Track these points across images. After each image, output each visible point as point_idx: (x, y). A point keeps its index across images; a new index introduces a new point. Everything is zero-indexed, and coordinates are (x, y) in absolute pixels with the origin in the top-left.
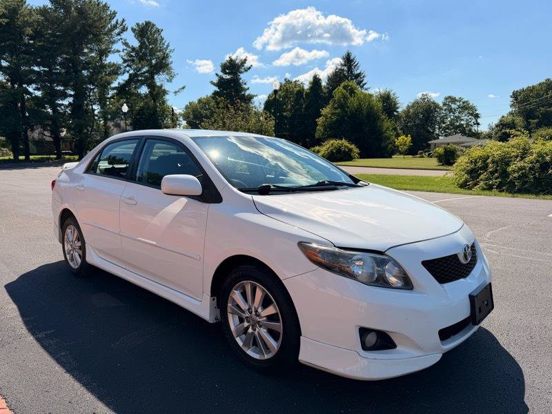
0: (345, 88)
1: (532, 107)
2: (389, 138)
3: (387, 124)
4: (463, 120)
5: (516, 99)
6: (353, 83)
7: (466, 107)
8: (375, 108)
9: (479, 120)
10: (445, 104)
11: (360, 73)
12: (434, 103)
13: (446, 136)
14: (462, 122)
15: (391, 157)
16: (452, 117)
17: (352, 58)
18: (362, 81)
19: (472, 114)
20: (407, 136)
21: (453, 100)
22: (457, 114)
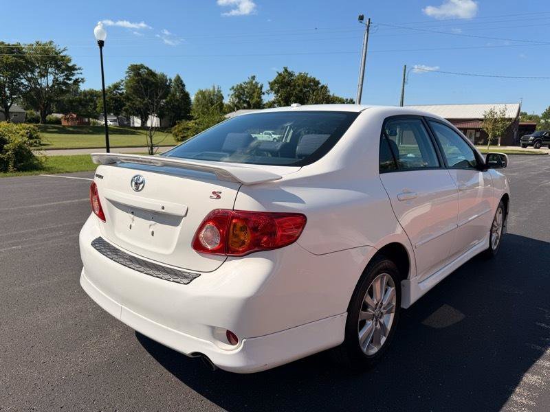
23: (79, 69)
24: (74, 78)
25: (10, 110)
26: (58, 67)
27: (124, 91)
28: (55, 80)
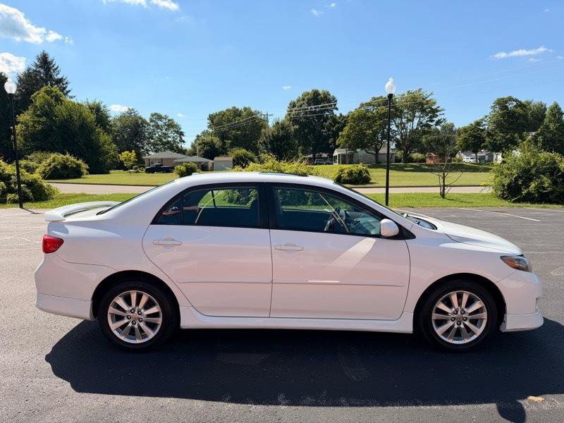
0: (48, 92)
1: (225, 129)
2: (108, 153)
3: (104, 138)
4: (169, 137)
5: (212, 122)
6: (55, 88)
7: (171, 125)
8: (89, 120)
9: (183, 138)
10: (151, 121)
11: (62, 79)
12: (140, 118)
13: (156, 151)
14: (170, 139)
15: (108, 173)
16: (160, 133)
17: (49, 59)
18: (65, 88)
19: (177, 132)
20: (131, 152)
21: (160, 117)
22: (164, 131)
23: (443, 110)
24: (436, 119)
25: (380, 152)
26: (423, 111)
27: (486, 127)
28: (420, 123)
